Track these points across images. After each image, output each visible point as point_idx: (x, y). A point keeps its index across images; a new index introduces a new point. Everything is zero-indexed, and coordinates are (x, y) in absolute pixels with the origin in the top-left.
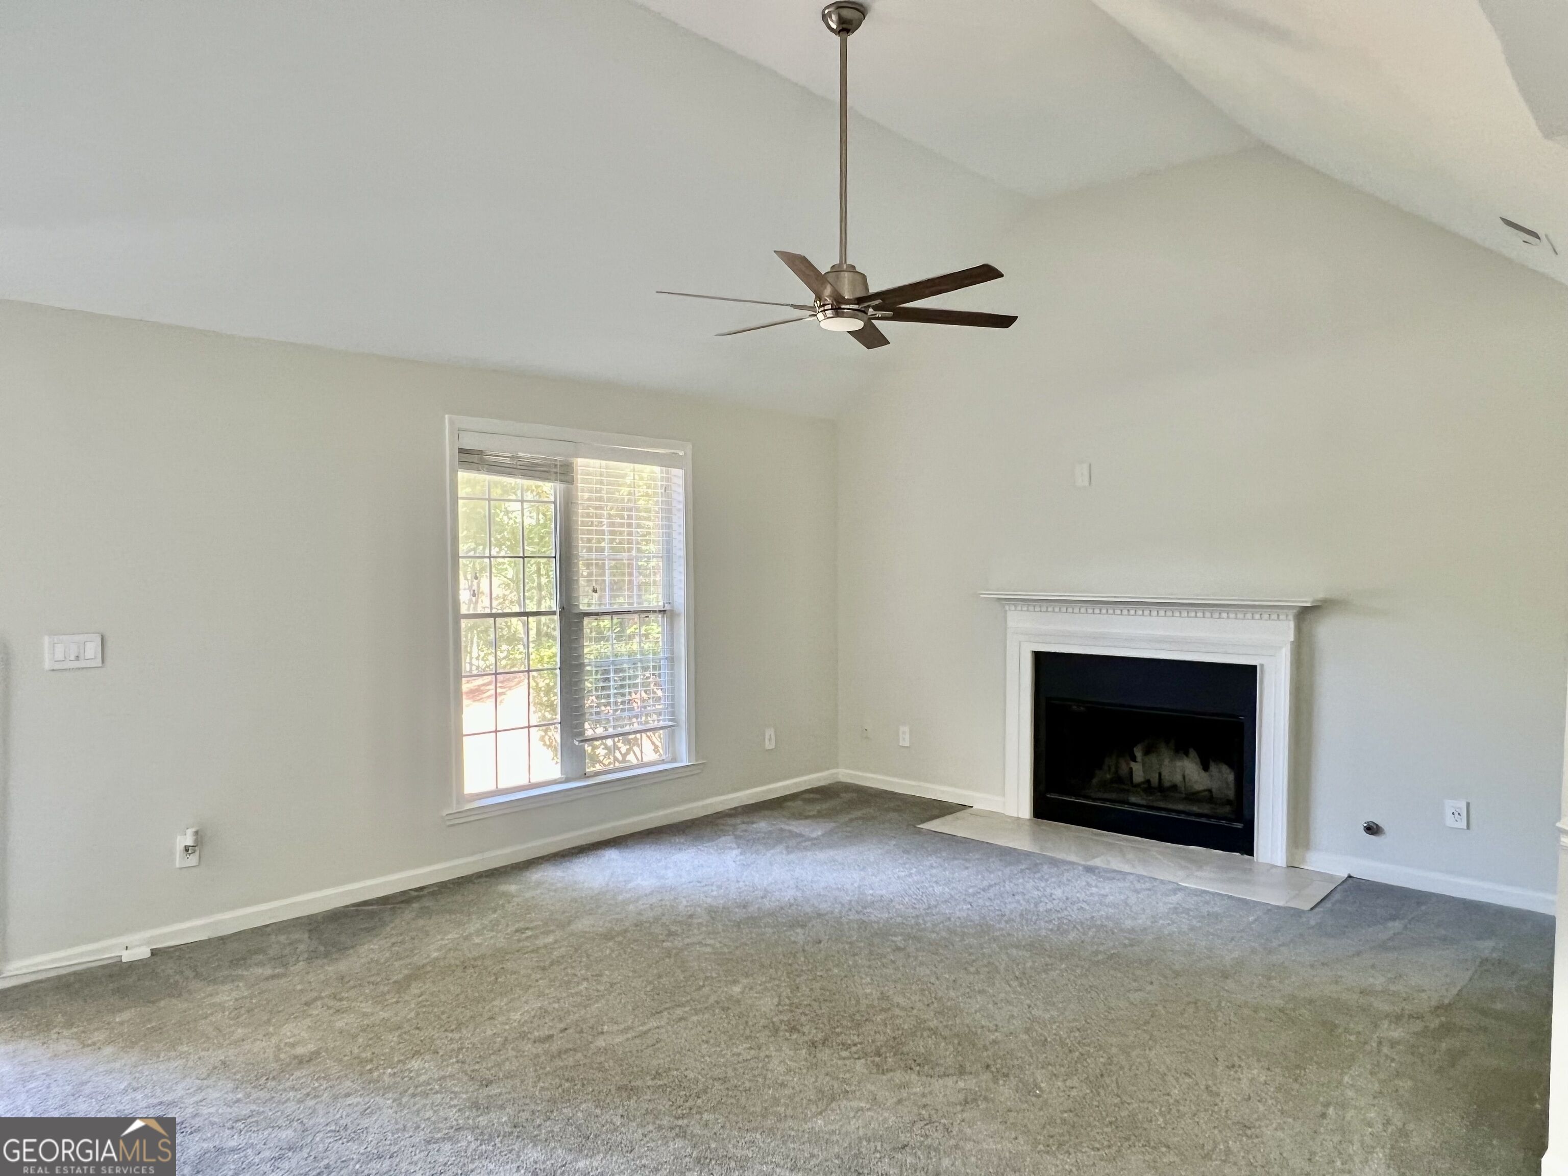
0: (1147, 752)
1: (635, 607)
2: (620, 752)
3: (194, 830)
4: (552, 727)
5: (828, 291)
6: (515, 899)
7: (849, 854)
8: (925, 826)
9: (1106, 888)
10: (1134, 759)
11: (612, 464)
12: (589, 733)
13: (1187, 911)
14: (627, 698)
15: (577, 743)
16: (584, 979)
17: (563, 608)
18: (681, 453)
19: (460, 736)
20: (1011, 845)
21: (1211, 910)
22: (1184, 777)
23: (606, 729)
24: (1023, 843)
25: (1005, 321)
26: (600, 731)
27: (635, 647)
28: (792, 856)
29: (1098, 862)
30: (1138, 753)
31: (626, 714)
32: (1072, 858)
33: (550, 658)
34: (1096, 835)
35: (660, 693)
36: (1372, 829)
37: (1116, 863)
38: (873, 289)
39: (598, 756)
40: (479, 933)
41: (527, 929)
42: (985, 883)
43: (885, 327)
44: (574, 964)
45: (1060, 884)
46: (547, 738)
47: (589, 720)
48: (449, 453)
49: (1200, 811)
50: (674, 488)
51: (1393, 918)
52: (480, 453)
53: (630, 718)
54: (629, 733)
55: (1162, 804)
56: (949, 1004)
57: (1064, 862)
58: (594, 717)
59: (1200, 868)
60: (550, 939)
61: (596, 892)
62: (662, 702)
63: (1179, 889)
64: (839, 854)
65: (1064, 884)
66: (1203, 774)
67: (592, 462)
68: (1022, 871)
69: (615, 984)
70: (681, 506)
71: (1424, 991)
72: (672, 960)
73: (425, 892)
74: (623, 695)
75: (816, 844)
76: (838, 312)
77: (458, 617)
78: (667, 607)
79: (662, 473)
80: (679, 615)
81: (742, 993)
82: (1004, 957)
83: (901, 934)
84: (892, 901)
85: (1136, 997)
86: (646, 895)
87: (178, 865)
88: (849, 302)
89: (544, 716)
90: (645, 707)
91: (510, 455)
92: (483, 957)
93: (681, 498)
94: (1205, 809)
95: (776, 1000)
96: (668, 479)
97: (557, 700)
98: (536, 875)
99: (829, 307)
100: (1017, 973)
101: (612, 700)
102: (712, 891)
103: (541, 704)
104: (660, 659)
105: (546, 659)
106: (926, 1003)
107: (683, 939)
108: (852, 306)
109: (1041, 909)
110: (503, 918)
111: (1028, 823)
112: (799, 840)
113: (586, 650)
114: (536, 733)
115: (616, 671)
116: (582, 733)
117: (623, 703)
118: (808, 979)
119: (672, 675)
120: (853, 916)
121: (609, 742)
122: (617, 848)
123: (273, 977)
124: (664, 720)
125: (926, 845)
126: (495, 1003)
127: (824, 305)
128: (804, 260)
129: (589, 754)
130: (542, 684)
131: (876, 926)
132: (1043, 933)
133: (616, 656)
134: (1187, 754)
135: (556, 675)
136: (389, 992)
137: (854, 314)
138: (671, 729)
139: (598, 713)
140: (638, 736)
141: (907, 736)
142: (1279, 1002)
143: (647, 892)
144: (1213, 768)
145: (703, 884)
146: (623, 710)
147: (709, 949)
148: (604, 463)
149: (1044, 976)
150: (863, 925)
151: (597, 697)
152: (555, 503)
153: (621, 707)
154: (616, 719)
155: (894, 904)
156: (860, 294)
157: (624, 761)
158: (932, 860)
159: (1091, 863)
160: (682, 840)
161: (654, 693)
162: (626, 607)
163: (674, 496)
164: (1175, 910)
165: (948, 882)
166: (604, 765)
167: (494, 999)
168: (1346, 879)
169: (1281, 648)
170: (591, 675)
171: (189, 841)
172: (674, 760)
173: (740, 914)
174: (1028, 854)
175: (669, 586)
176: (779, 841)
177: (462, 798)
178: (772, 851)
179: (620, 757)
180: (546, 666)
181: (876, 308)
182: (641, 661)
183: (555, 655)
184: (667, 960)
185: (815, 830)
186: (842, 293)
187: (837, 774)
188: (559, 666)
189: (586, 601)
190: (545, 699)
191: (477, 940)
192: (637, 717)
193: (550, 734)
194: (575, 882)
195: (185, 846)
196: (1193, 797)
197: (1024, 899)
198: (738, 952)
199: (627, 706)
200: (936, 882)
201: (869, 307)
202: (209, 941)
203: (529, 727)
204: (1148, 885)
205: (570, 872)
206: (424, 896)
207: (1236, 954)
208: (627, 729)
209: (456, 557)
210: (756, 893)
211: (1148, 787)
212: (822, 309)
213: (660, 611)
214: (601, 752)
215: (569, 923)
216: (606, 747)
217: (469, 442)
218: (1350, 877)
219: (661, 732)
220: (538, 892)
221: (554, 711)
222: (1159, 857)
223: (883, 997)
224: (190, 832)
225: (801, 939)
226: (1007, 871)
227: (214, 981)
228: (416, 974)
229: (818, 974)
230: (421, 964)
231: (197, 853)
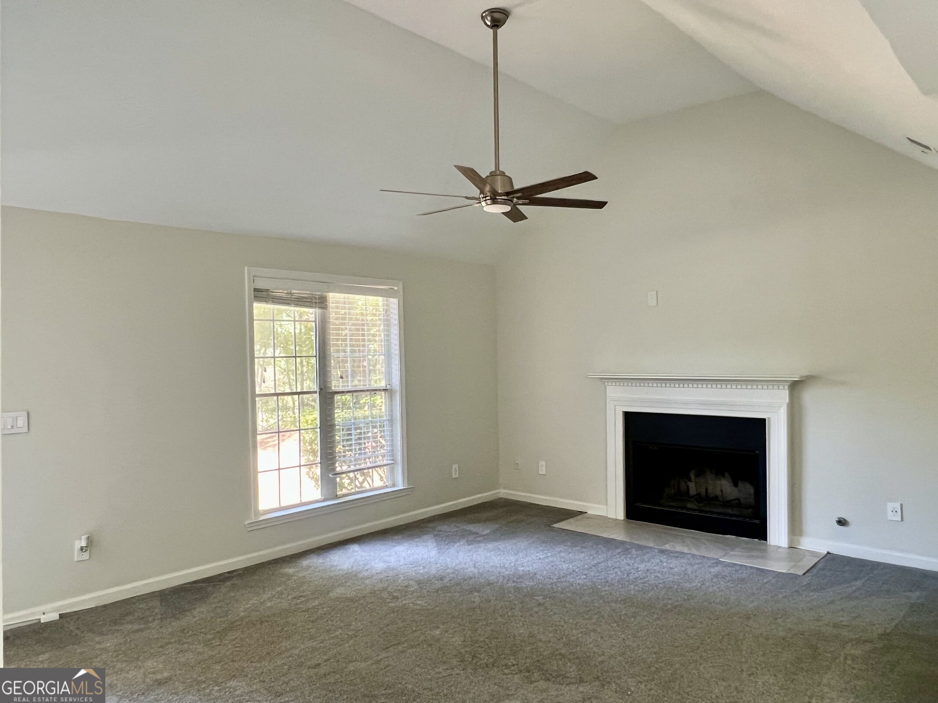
0: (697, 475)
1: (367, 387)
2: (359, 481)
3: (87, 536)
4: (314, 466)
5: (487, 188)
6: (293, 578)
7: (506, 545)
8: (556, 525)
9: (674, 563)
10: (690, 480)
11: (351, 296)
12: (338, 469)
13: (724, 577)
14: (363, 446)
15: (331, 476)
16: (340, 628)
17: (321, 389)
18: (396, 288)
19: (256, 472)
20: (612, 537)
21: (739, 576)
22: (722, 491)
23: (349, 466)
24: (619, 535)
25: (600, 205)
26: (345, 468)
27: (367, 413)
28: (470, 547)
29: (667, 547)
30: (692, 476)
31: (363, 456)
32: (651, 545)
33: (312, 421)
34: (665, 528)
35: (383, 442)
36: (842, 522)
37: (679, 548)
38: (516, 187)
39: (344, 484)
40: (270, 599)
41: (301, 596)
42: (595, 562)
43: (523, 209)
44: (332, 618)
45: (643, 561)
46: (311, 473)
47: (338, 461)
48: (248, 292)
49: (733, 513)
50: (392, 311)
51: (856, 579)
52: (267, 290)
53: (365, 459)
54: (364, 469)
55: (708, 509)
56: (573, 638)
57: (646, 547)
58: (342, 459)
59: (733, 550)
60: (317, 602)
61: (345, 572)
62: (385, 448)
63: (718, 563)
64: (501, 545)
65: (645, 561)
66: (734, 488)
67: (338, 295)
68: (619, 553)
69: (359, 630)
70: (397, 322)
71: (874, 625)
72: (395, 614)
73: (235, 574)
74: (360, 444)
75: (487, 538)
76: (494, 201)
77: (254, 395)
78: (388, 387)
79: (383, 301)
80: (395, 392)
81: (441, 634)
82: (608, 609)
83: (542, 595)
84: (535, 574)
85: (692, 632)
86: (377, 573)
87: (76, 560)
88: (501, 195)
89: (308, 458)
90: (374, 452)
91: (286, 292)
92: (274, 615)
93: (396, 317)
94: (735, 511)
95: (462, 639)
96: (387, 305)
97: (318, 448)
98: (305, 562)
99: (489, 198)
100: (616, 618)
101: (353, 447)
102: (420, 570)
103: (307, 451)
104: (384, 421)
105: (310, 422)
106: (558, 638)
107: (402, 601)
108: (503, 197)
109: (631, 578)
110: (285, 590)
111: (622, 523)
112: (474, 536)
113: (336, 415)
114: (304, 470)
115: (356, 429)
116: (334, 469)
117: (360, 449)
118: (483, 625)
119: (392, 431)
120: (511, 584)
121: (351, 475)
122: (358, 544)
123: (138, 631)
124: (387, 460)
125: (557, 538)
126: (282, 644)
127: (485, 197)
128: (472, 171)
129: (339, 483)
130: (307, 438)
131: (525, 590)
132: (632, 592)
133: (355, 419)
134: (724, 476)
135: (317, 432)
136: (213, 639)
137: (504, 203)
138: (392, 466)
139: (344, 456)
140: (370, 470)
141: (544, 468)
142: (782, 634)
143: (378, 571)
144: (740, 484)
145: (414, 566)
146: (360, 454)
147: (419, 607)
148: (346, 295)
149: (632, 619)
150: (518, 590)
151: (343, 446)
152: (315, 321)
153: (359, 452)
154: (355, 460)
155: (537, 575)
156: (508, 189)
157: (361, 487)
158: (560, 548)
159: (663, 548)
160: (400, 537)
161: (380, 442)
162: (362, 388)
163: (392, 315)
164: (716, 576)
165: (571, 561)
166: (349, 490)
167: (281, 642)
168: (826, 555)
169: (780, 407)
170: (340, 431)
171: (84, 544)
172: (394, 485)
173: (439, 584)
174: (623, 543)
175: (389, 374)
176: (463, 536)
177: (257, 513)
178: (458, 544)
179: (358, 485)
180: (310, 427)
181: (518, 198)
182: (372, 422)
183: (315, 419)
184: (392, 615)
185: (484, 530)
186: (497, 189)
187: (499, 493)
188: (319, 426)
189: (335, 385)
190: (309, 447)
191: (269, 604)
192: (369, 458)
193: (313, 470)
194: (332, 566)
195: (81, 547)
196: (727, 504)
197: (620, 571)
198: (437, 609)
199: (363, 451)
200: (564, 562)
201: (513, 197)
202: (97, 607)
203: (300, 466)
204: (699, 561)
205: (328, 559)
206: (233, 577)
207: (755, 604)
208: (363, 466)
209: (253, 358)
210: (448, 570)
211: (699, 498)
212: (485, 199)
213: (384, 390)
214: (346, 481)
215: (328, 592)
216: (350, 478)
217: (261, 284)
218: (828, 553)
219: (385, 467)
220: (307, 573)
221: (315, 455)
222: (706, 543)
223: (531, 635)
224: (84, 537)
225: (477, 600)
226: (610, 553)
227: (102, 634)
228: (232, 627)
229: (489, 621)
230: (233, 620)
231: (88, 551)
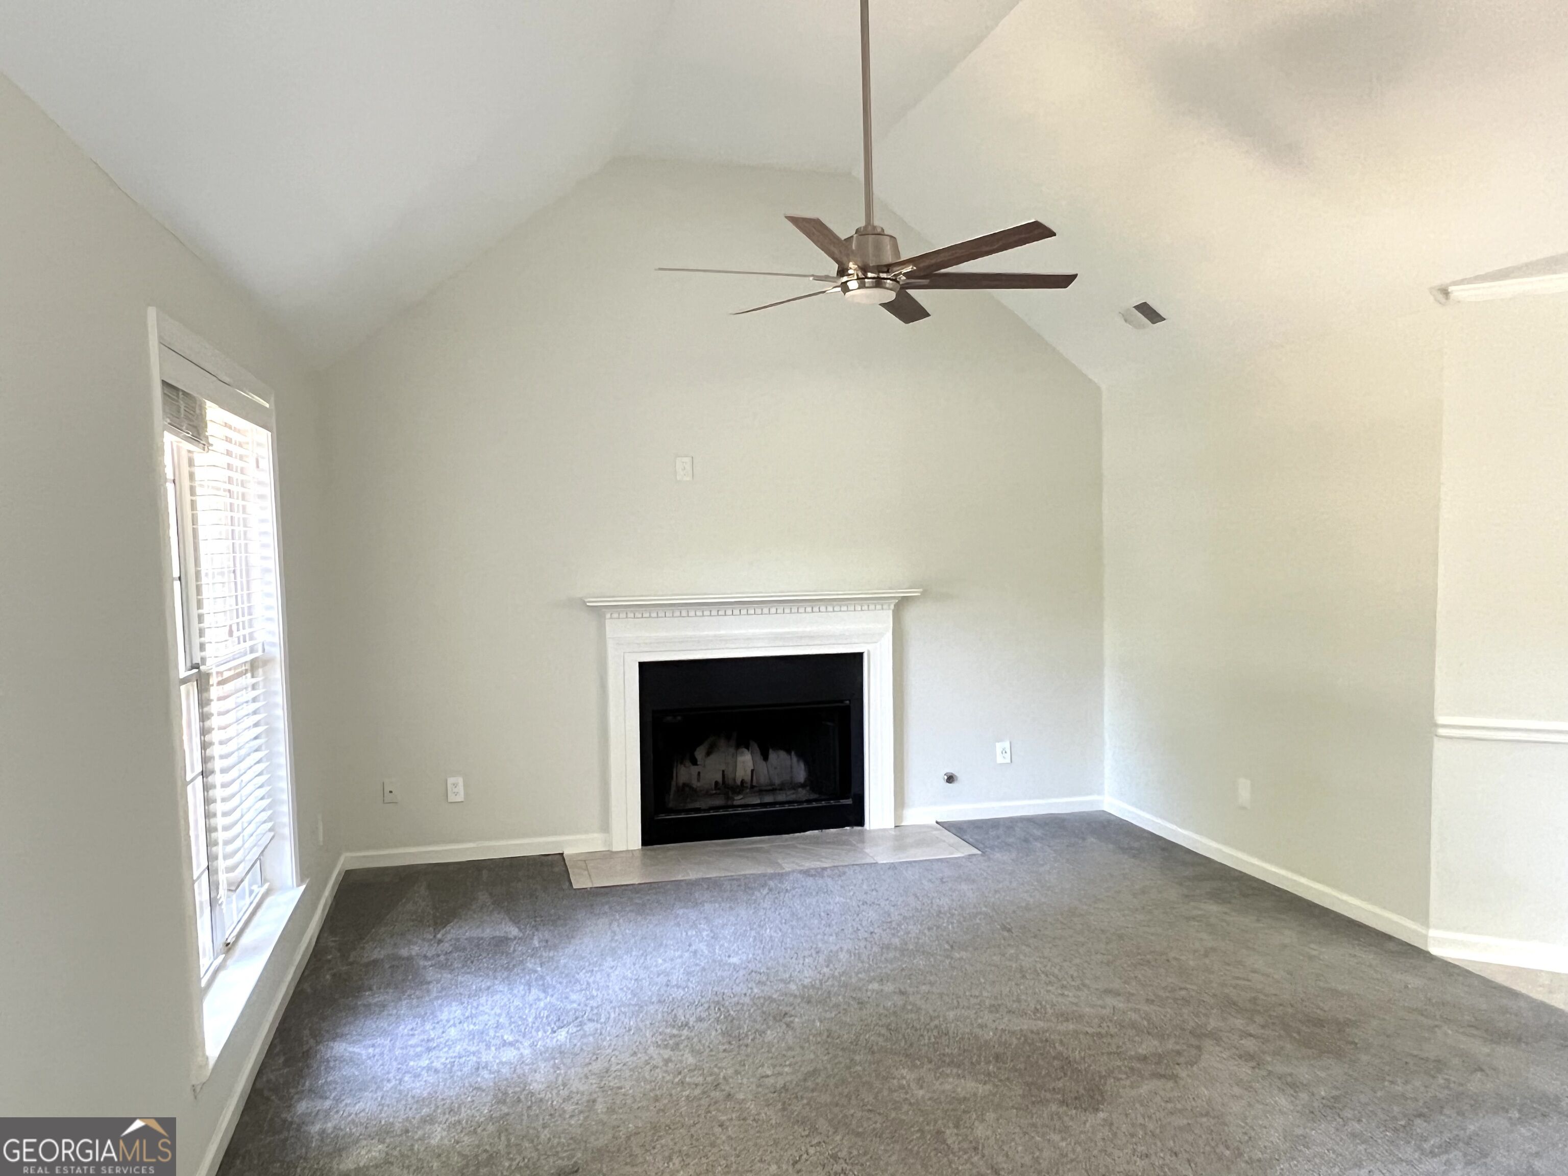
0: (707, 754)
8: (579, 885)
10: (698, 763)
18: (268, 406)
30: (700, 755)
36: (950, 779)
59: (858, 847)
66: (765, 763)
76: (864, 282)
88: (876, 270)
99: (855, 276)
108: (880, 275)
111: (638, 854)
128: (820, 225)
156: (890, 260)
168: (939, 825)
169: (883, 634)
181: (909, 276)
201: (900, 274)
218: (938, 822)
